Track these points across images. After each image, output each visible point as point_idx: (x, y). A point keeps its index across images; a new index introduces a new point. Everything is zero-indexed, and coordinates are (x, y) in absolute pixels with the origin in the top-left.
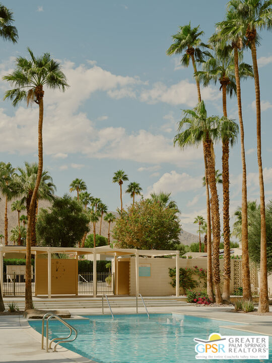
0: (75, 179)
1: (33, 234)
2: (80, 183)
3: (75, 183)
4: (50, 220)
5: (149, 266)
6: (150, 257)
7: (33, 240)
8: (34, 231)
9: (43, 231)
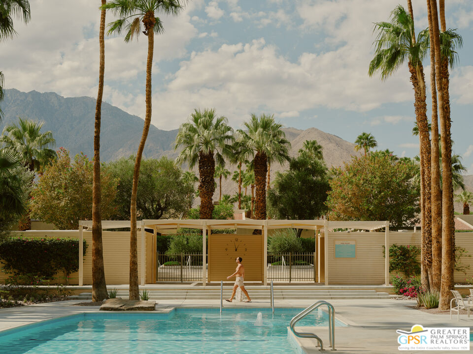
0: (361, 134)
1: (261, 204)
2: (367, 138)
3: (360, 138)
4: (284, 186)
5: (353, 243)
6: (367, 231)
7: (262, 213)
8: (264, 201)
9: (275, 201)
